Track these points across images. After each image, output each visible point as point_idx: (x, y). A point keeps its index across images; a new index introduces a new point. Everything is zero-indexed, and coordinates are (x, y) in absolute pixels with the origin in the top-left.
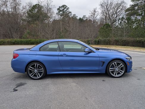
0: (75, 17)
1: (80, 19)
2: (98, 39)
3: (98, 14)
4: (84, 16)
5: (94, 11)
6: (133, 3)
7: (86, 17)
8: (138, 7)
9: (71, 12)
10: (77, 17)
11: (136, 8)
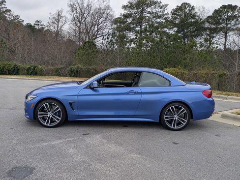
0: (19, 22)
1: (29, 26)
2: (76, 67)
3: (65, 21)
4: (37, 21)
5: (59, 15)
6: (126, 11)
7: (42, 23)
8: (133, 20)
9: (10, 11)
10: (23, 21)
11: (129, 20)
